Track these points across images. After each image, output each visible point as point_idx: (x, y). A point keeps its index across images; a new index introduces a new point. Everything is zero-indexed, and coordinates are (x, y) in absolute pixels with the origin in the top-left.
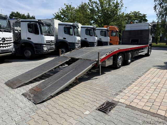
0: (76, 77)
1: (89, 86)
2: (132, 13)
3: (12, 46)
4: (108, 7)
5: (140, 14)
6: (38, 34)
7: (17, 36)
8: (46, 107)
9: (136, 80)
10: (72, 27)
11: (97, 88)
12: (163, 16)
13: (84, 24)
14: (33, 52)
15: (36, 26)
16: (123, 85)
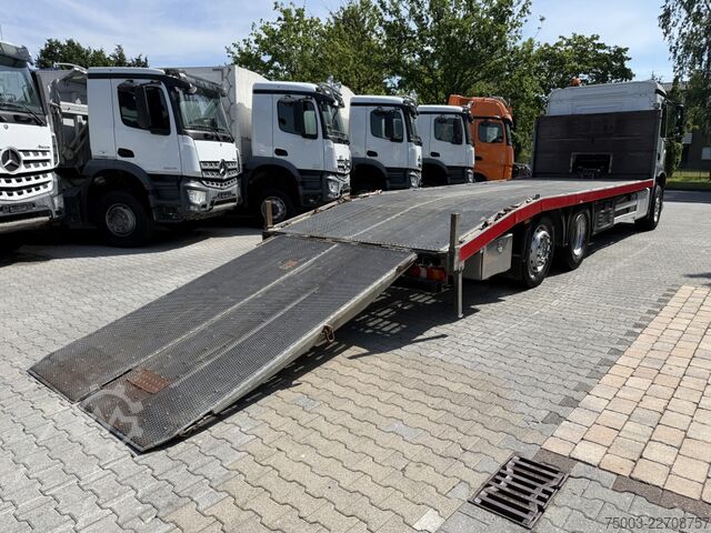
0: (325, 323)
1: (413, 373)
2: (564, 42)
3: (50, 186)
4: (465, 17)
5: (601, 46)
6: (167, 132)
7: (74, 142)
8: (220, 488)
9: (630, 344)
10: (314, 101)
11: (455, 387)
12: (699, 53)
13: (359, 89)
14: (143, 212)
15: (155, 95)
16: (574, 370)
